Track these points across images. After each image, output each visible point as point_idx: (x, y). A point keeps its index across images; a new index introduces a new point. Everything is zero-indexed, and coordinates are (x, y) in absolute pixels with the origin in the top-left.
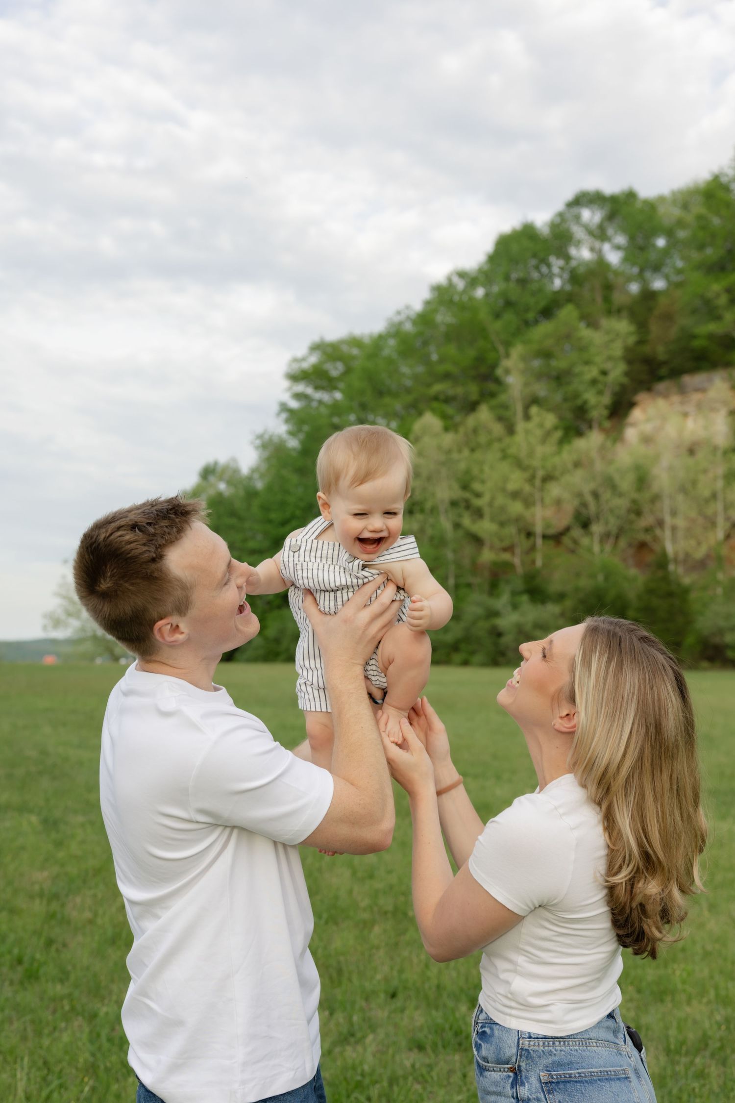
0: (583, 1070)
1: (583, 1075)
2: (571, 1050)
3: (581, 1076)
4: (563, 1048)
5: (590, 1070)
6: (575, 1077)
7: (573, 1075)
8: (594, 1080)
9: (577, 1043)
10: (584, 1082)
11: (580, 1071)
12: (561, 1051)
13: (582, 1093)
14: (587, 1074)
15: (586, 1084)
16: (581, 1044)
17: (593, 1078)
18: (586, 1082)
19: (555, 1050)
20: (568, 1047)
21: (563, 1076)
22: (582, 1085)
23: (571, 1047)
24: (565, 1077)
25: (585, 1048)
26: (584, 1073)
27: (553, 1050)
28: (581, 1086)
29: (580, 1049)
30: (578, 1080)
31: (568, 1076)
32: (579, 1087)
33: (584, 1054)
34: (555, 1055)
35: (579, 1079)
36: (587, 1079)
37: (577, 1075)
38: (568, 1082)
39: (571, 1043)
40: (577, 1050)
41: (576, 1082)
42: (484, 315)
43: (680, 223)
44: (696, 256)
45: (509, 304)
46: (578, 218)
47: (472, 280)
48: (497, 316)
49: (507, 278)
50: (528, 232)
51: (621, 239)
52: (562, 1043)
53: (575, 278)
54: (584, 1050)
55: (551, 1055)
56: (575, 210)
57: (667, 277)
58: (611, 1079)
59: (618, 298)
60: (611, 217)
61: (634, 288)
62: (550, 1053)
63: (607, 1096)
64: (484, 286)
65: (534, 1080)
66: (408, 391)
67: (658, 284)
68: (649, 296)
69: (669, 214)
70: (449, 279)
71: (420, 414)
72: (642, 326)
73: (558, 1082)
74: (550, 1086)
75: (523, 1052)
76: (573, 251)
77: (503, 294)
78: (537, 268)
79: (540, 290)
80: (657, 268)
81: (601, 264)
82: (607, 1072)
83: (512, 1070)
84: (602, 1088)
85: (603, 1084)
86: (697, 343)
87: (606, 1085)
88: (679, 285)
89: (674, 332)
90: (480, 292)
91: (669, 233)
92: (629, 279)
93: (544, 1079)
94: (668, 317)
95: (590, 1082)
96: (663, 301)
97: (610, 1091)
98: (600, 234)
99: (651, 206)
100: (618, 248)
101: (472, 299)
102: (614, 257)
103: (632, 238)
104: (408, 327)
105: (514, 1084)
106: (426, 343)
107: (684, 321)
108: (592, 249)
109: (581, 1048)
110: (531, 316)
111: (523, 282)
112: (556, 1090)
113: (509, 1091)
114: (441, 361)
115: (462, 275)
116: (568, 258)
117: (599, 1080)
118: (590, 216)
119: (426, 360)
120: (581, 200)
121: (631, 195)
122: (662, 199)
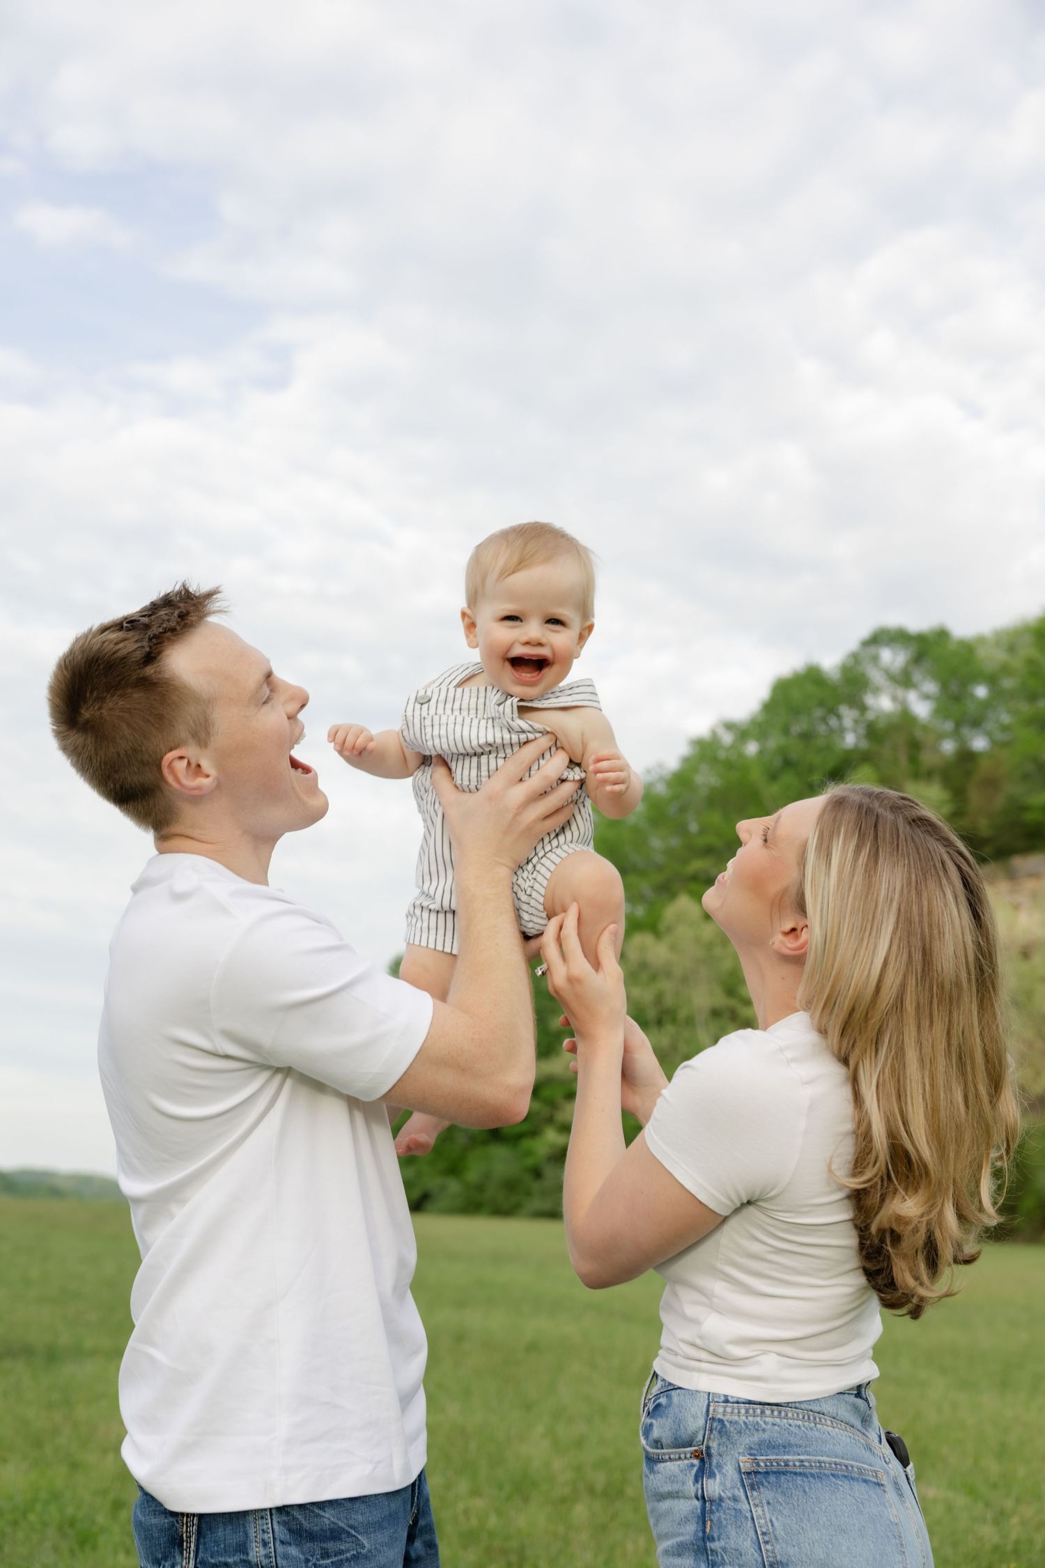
0: (808, 1457)
1: (807, 1464)
2: (790, 1425)
3: (804, 1466)
4: (778, 1420)
5: (818, 1458)
6: (795, 1465)
7: (791, 1463)
8: (825, 1474)
9: (801, 1416)
10: (809, 1476)
11: (802, 1457)
12: (774, 1425)
13: (804, 1491)
14: (813, 1464)
15: (811, 1479)
16: (806, 1417)
17: (822, 1471)
18: (812, 1475)
19: (765, 1422)
20: (785, 1421)
21: (775, 1464)
22: (805, 1479)
23: (791, 1421)
24: (778, 1465)
25: (813, 1425)
26: (809, 1461)
27: (762, 1423)
28: (803, 1481)
29: (804, 1426)
30: (798, 1470)
31: (783, 1464)
32: (800, 1482)
33: (810, 1433)
34: (764, 1430)
35: (801, 1470)
36: (813, 1471)
37: (797, 1464)
38: (784, 1474)
39: (790, 1415)
40: (799, 1427)
41: (795, 1474)
42: (756, 776)
43: (1006, 670)
44: (1025, 708)
45: (788, 763)
46: (875, 659)
47: (742, 732)
48: (773, 777)
49: (786, 731)
50: (812, 677)
51: (931, 687)
52: (776, 1413)
53: (873, 732)
54: (811, 1429)
55: (757, 1430)
56: (872, 650)
57: (989, 734)
58: (853, 1479)
59: (927, 759)
60: (918, 659)
61: (948, 747)
62: (757, 1428)
63: (845, 1502)
64: (758, 740)
65: (730, 1470)
66: (660, 868)
67: (979, 743)
68: (966, 757)
69: (992, 657)
70: (714, 733)
71: (673, 896)
72: (958, 794)
73: (767, 1473)
74: (754, 1478)
75: (715, 1425)
76: (869, 700)
77: (782, 751)
78: (824, 720)
79: (829, 748)
80: (976, 723)
81: (906, 718)
82: (846, 1466)
83: (697, 1455)
84: (838, 1489)
85: (840, 1483)
86: (1030, 817)
87: (845, 1486)
88: (1005, 745)
89: (1000, 802)
90: (752, 748)
91: (992, 681)
92: (941, 736)
93: (745, 1467)
94: (992, 783)
95: (818, 1477)
96: (985, 764)
97: (850, 1495)
98: (904, 680)
99: (968, 648)
100: (926, 697)
101: (741, 755)
102: (921, 709)
103: (944, 686)
104: (661, 789)
105: (698, 1477)
106: (683, 810)
107: (1012, 789)
108: (894, 699)
109: (806, 1424)
110: (816, 778)
111: (806, 737)
112: (763, 1485)
113: (691, 1488)
114: (703, 831)
115: (729, 726)
116: (863, 708)
117: (833, 1475)
118: (891, 658)
119: (682, 829)
120: (879, 638)
121: (942, 635)
122: (981, 640)
